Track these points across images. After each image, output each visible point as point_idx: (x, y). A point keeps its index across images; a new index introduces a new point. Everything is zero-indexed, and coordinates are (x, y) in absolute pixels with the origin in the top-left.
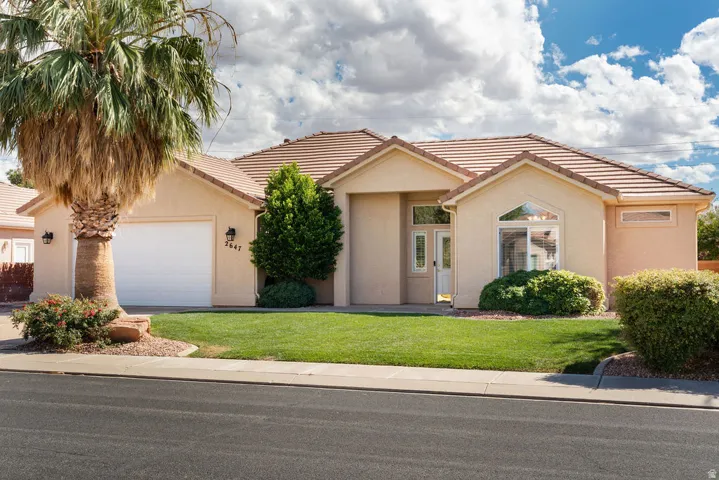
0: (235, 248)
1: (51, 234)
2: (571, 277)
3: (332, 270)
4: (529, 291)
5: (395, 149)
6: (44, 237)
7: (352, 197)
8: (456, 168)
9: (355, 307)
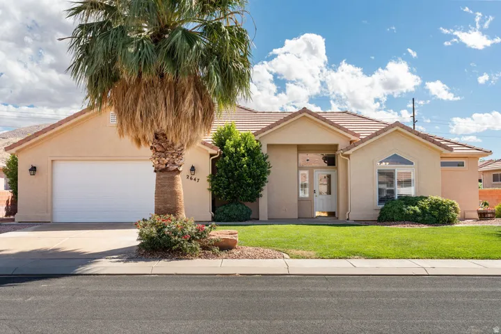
0: (195, 180)
1: (35, 168)
2: (444, 201)
3: (258, 196)
4: (422, 208)
5: (304, 116)
6: (30, 170)
7: (269, 146)
8: (346, 130)
9: (272, 221)
